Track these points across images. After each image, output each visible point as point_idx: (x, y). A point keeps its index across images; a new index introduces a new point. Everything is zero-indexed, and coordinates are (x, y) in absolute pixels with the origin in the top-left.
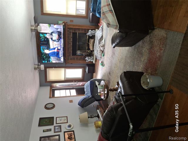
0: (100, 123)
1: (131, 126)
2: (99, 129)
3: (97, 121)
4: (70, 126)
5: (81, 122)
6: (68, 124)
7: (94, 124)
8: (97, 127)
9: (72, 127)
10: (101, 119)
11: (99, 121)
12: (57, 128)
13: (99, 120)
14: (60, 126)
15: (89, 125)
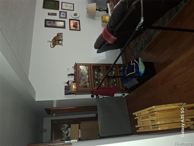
0: (107, 18)
1: (142, 20)
2: (105, 24)
3: (105, 15)
4: (75, 15)
5: (88, 12)
6: (74, 12)
7: (101, 18)
8: (104, 21)
9: (78, 16)
10: (110, 14)
11: (107, 16)
12: (62, 13)
13: (107, 14)
14: (66, 12)
15: (96, 18)
